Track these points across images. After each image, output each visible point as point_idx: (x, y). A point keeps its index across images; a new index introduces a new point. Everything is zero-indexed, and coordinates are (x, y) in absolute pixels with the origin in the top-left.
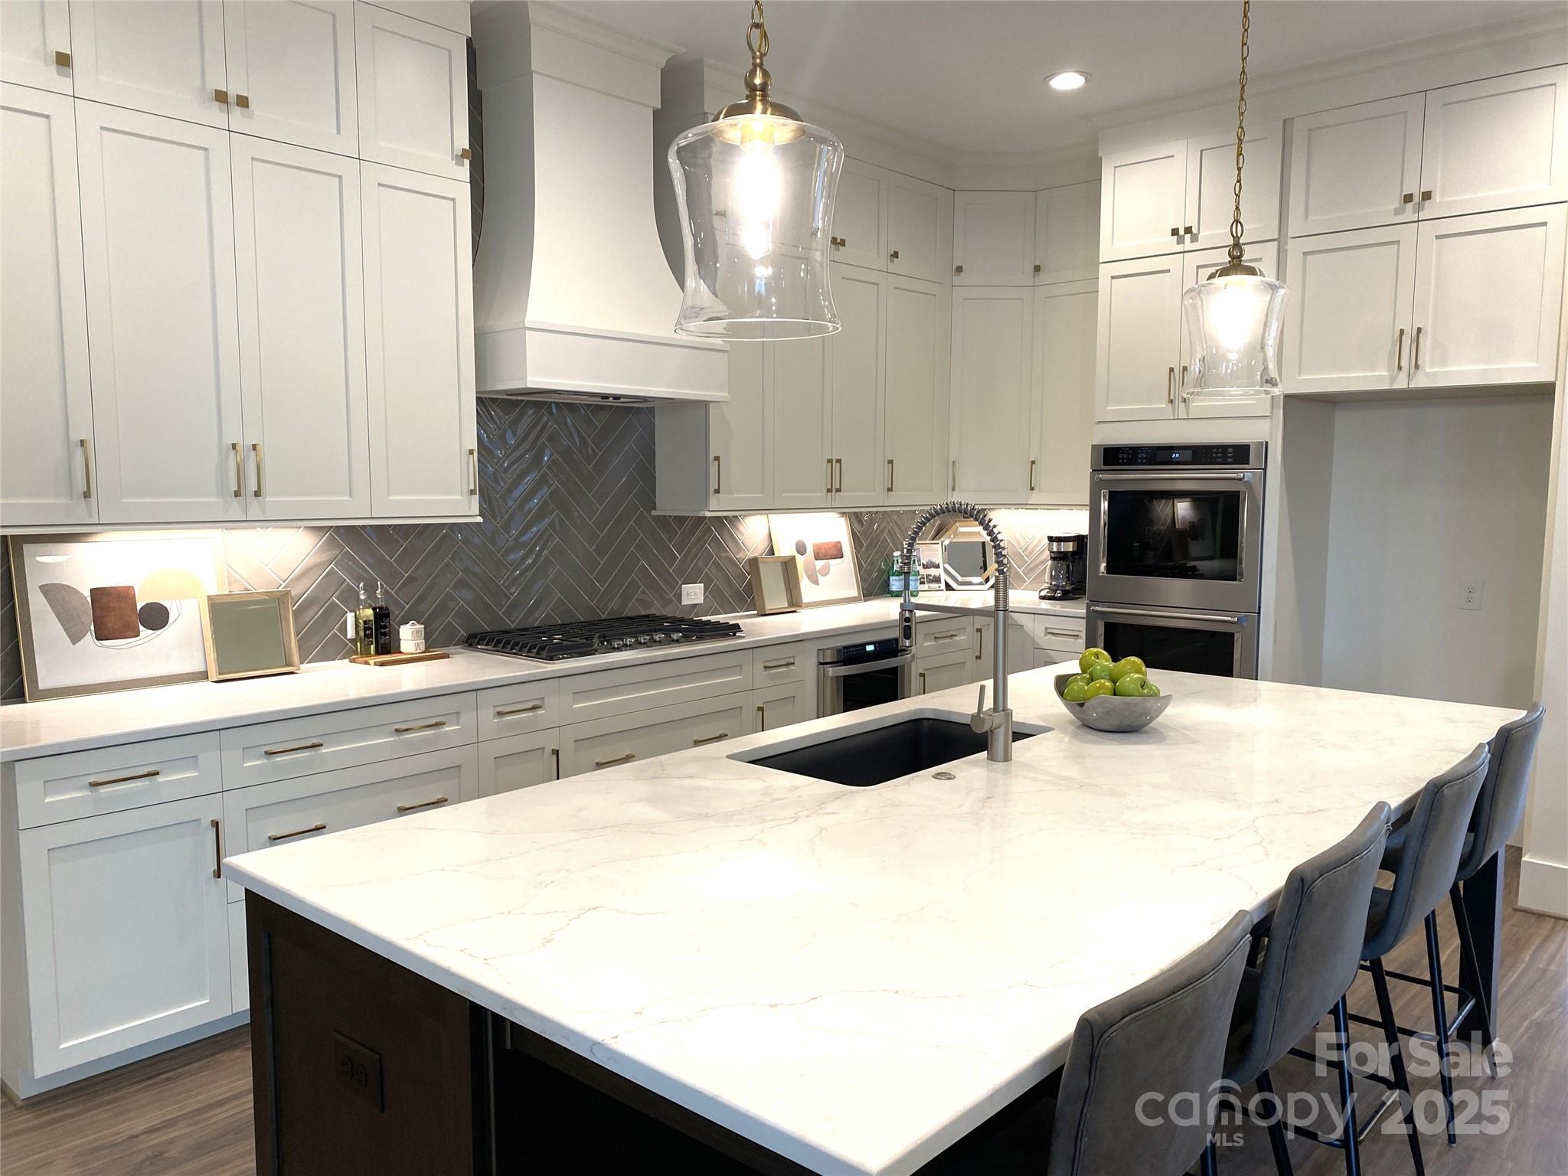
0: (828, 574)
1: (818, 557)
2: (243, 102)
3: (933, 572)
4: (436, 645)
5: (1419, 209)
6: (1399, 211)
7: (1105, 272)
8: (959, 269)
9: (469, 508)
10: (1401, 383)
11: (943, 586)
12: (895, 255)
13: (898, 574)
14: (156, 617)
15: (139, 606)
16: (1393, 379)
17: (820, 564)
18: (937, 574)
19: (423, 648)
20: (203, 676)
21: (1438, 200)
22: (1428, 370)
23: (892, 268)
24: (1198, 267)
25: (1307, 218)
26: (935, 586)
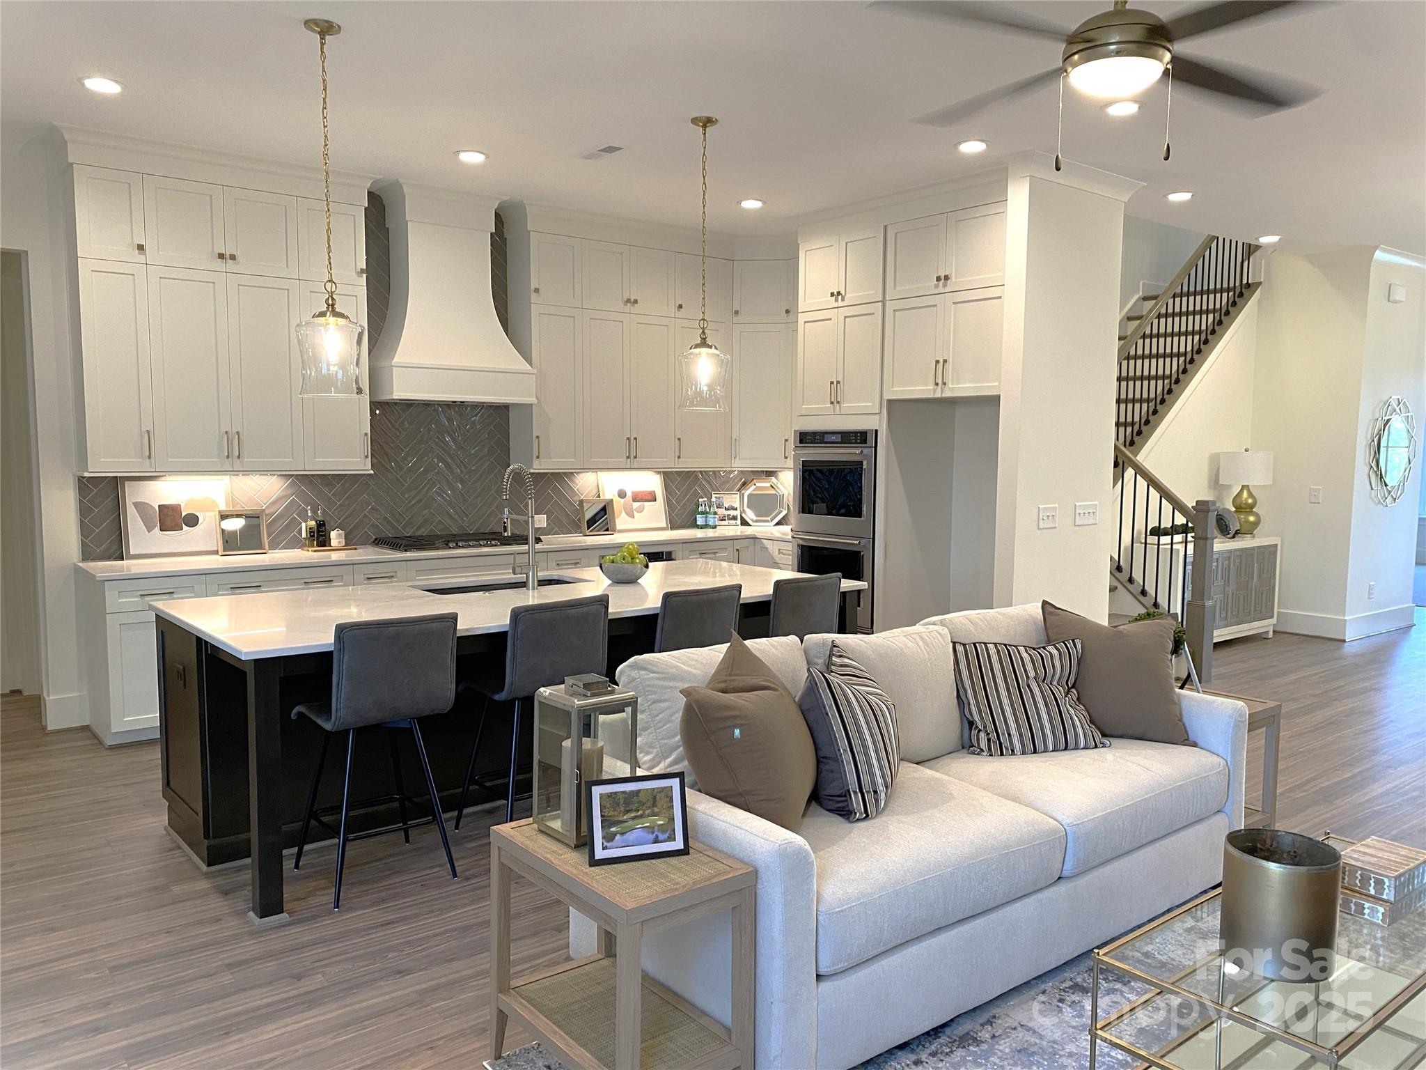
0: (641, 512)
1: (635, 500)
2: (233, 257)
3: (732, 513)
4: (350, 543)
5: (945, 286)
6: (936, 286)
7: (802, 318)
8: (737, 312)
9: (365, 465)
10: (938, 395)
11: (739, 522)
12: (680, 306)
13: (703, 513)
14: (192, 521)
15: (183, 514)
16: (935, 391)
17: (636, 505)
18: (735, 515)
19: (344, 544)
20: (216, 552)
21: (953, 280)
22: (951, 386)
23: (678, 314)
24: (845, 317)
25: (895, 288)
26: (732, 522)
